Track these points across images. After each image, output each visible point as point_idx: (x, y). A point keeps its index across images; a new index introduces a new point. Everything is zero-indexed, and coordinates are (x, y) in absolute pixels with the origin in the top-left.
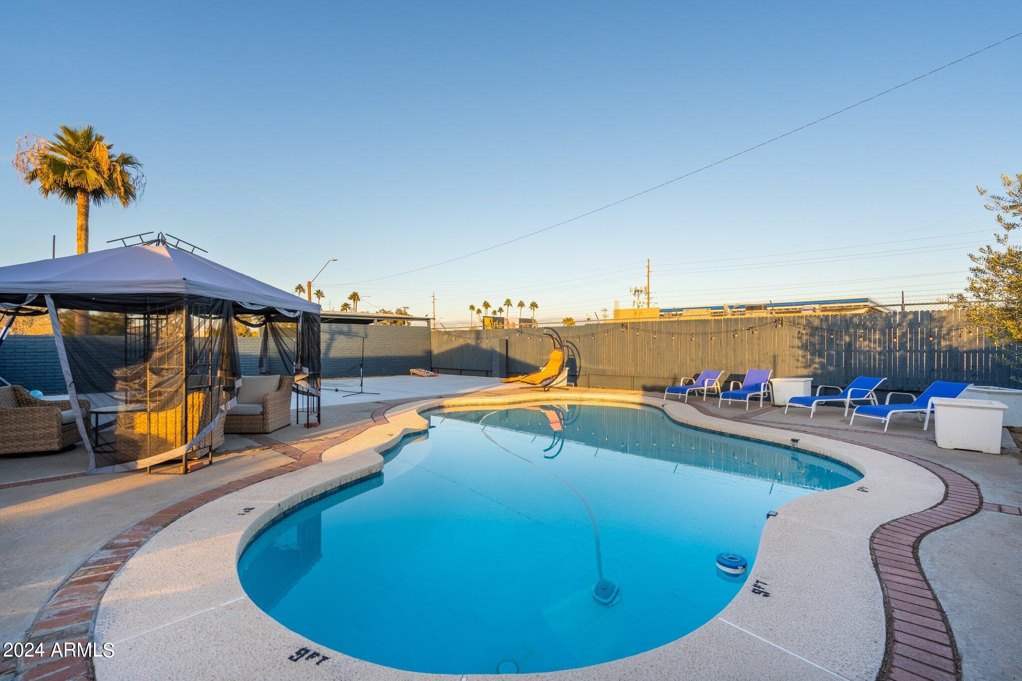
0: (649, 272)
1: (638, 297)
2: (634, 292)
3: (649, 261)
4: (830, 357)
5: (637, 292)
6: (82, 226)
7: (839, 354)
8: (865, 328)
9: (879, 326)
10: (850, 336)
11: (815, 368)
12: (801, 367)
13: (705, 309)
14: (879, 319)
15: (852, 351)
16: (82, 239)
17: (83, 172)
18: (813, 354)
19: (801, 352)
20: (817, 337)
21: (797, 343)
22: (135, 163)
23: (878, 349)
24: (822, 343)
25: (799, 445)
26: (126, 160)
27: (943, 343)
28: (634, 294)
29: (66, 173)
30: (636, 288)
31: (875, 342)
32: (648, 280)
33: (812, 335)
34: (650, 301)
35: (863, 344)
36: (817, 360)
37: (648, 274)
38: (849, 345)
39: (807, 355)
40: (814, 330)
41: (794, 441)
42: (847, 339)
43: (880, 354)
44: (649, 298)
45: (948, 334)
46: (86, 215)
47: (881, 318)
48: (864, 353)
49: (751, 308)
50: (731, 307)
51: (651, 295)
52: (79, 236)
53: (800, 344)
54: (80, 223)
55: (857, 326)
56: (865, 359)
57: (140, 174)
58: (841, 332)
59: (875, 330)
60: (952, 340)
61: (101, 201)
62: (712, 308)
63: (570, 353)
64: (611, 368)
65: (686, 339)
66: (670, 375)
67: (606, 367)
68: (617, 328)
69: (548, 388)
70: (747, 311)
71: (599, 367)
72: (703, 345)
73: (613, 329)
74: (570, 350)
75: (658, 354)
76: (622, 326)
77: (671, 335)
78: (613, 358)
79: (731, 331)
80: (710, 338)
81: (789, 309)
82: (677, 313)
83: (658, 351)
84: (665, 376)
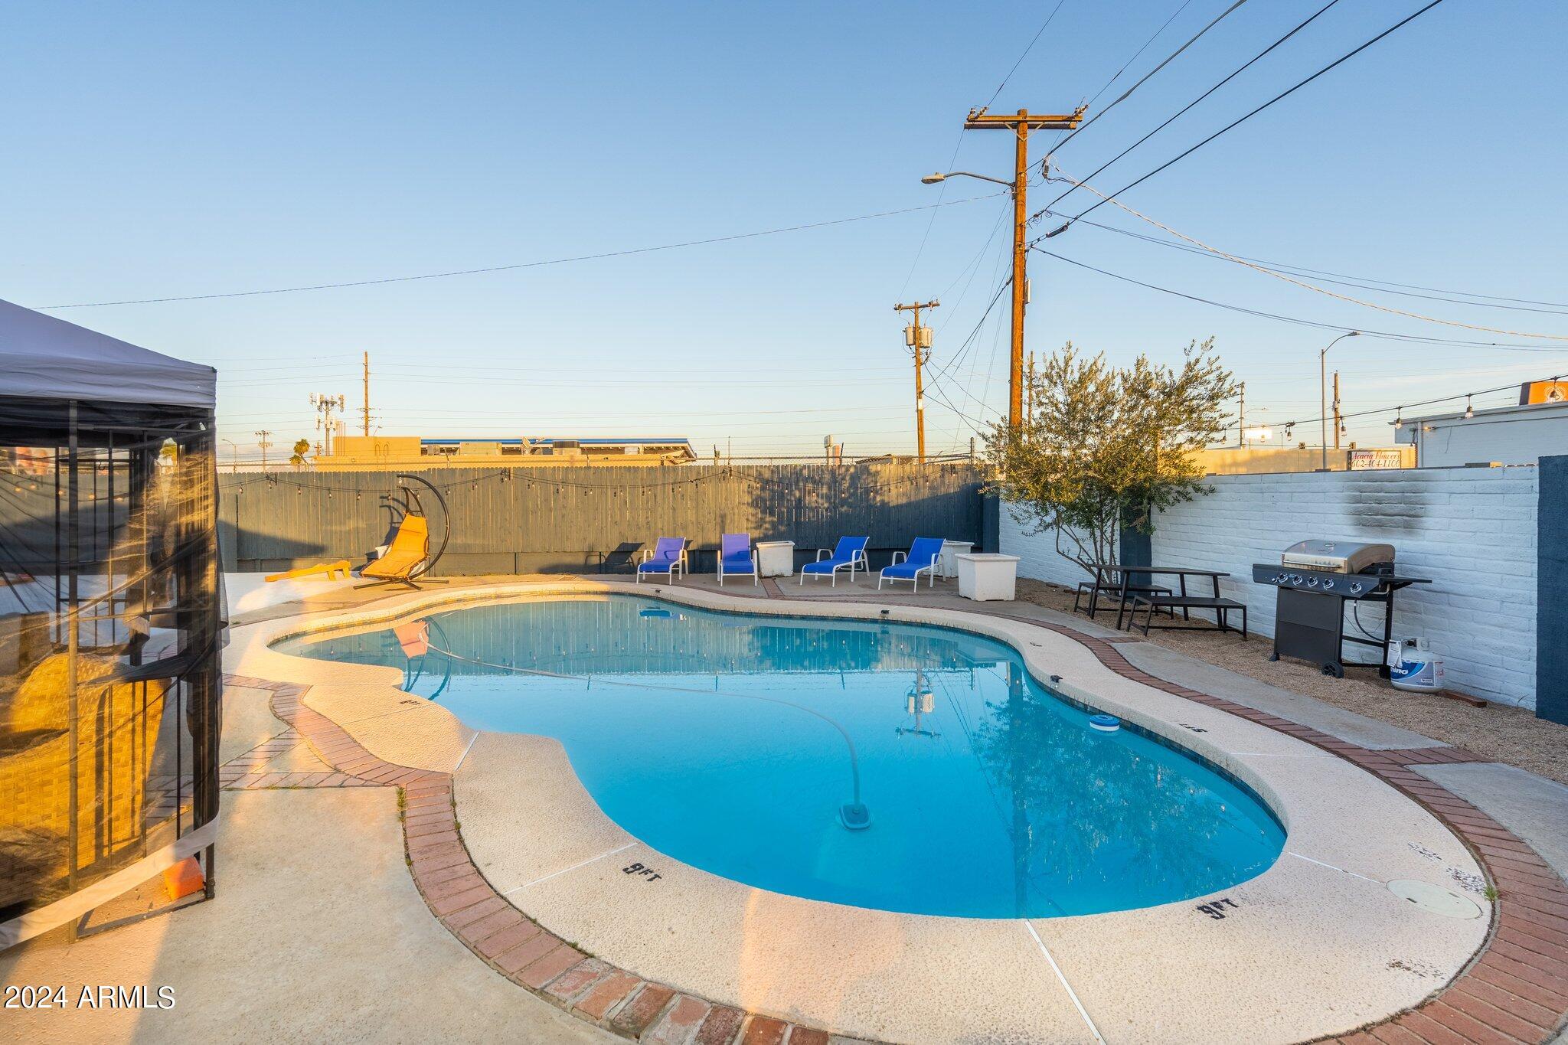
0: (367, 373)
1: (327, 413)
2: (319, 404)
3: (366, 356)
4: (781, 514)
5: (324, 406)
7: (789, 511)
8: (814, 482)
9: (826, 480)
10: (800, 490)
11: (766, 529)
12: (751, 528)
13: (495, 443)
14: (826, 472)
15: (801, 508)
18: (763, 512)
19: (751, 510)
20: (767, 492)
21: (747, 499)
23: (826, 505)
24: (772, 499)
25: (890, 617)
27: (878, 498)
28: (319, 409)
30: (321, 396)
31: (822, 498)
32: (366, 388)
33: (763, 489)
34: (370, 423)
35: (812, 500)
36: (768, 519)
37: (366, 377)
38: (799, 500)
39: (757, 513)
40: (766, 483)
41: (885, 612)
42: (797, 494)
43: (827, 510)
44: (367, 417)
45: (881, 489)
47: (828, 471)
48: (812, 509)
49: (562, 444)
50: (533, 441)
51: (370, 414)
53: (750, 501)
55: (806, 480)
56: (814, 517)
58: (791, 485)
59: (822, 485)
60: (884, 495)
62: (504, 442)
63: (396, 518)
64: (479, 541)
65: (606, 494)
66: (582, 548)
67: (470, 541)
68: (493, 476)
69: (409, 583)
70: (554, 449)
71: (457, 540)
72: (631, 503)
73: (483, 478)
74: (395, 513)
75: (563, 516)
76: (501, 474)
77: (584, 488)
78: (484, 525)
79: (669, 484)
80: (641, 492)
81: (609, 449)
82: (449, 447)
83: (564, 512)
84: (574, 549)
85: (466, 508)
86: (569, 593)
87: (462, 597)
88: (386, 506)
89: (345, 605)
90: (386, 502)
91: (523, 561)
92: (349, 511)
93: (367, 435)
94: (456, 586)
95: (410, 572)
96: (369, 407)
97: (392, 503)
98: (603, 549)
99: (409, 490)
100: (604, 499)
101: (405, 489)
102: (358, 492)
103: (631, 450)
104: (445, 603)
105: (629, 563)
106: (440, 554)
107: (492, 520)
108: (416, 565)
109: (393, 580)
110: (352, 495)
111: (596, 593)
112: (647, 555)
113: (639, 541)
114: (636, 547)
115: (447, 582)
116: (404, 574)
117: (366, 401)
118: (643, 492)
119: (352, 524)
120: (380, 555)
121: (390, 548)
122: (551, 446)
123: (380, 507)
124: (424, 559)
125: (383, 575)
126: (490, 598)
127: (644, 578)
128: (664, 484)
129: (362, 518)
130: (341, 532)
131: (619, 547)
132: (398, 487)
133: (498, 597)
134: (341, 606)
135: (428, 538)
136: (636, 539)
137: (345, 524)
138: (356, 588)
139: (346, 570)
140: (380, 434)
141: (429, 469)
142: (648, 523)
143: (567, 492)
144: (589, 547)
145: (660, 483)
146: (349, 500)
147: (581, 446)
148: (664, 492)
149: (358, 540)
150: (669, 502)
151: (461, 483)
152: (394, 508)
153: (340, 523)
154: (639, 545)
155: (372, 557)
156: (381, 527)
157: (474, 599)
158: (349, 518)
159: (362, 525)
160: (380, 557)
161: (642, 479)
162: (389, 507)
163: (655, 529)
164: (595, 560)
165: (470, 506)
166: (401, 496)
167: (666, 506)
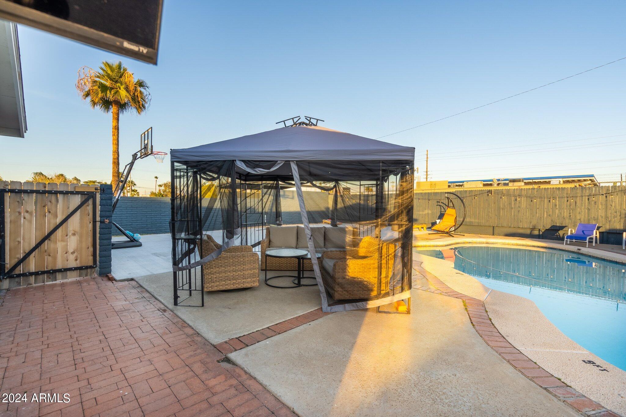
3: (427, 152)
6: (115, 126)
13: (480, 181)
16: (116, 135)
17: (117, 91)
22: (144, 86)
26: (141, 84)
29: (108, 92)
32: (427, 163)
34: (428, 177)
37: (427, 159)
46: (118, 119)
49: (514, 181)
50: (498, 180)
51: (428, 173)
52: (114, 133)
54: (114, 125)
57: (148, 93)
61: (124, 111)
62: (484, 181)
63: (442, 210)
64: (477, 221)
65: (544, 201)
66: (528, 226)
67: (473, 220)
68: (484, 193)
69: (449, 234)
70: (510, 183)
71: (467, 220)
72: (559, 205)
73: (479, 194)
74: (442, 208)
75: (519, 211)
76: (488, 192)
77: (531, 198)
78: (479, 214)
79: (585, 196)
80: (566, 201)
81: (540, 182)
82: (460, 184)
83: (519, 209)
84: (525, 226)
85: (471, 207)
86: (523, 245)
87: (471, 242)
88: (439, 205)
89: (427, 239)
90: (439, 204)
91: (496, 230)
92: (425, 206)
93: (427, 181)
94: (467, 237)
95: (449, 230)
96: (428, 171)
97: (441, 204)
98: (541, 228)
99: (449, 198)
100: (542, 204)
101: (448, 198)
102: (429, 200)
103: (554, 182)
104: (464, 243)
105: (557, 235)
106: (461, 224)
107: (483, 211)
108: (452, 227)
109: (443, 232)
110: (427, 201)
111: (539, 247)
112: (571, 231)
113: (564, 225)
114: (562, 228)
115: (464, 235)
116: (447, 230)
117: (427, 168)
118: (568, 200)
119: (426, 212)
120: (438, 223)
121: (441, 221)
122: (508, 182)
123: (437, 205)
124: (455, 226)
125: (439, 230)
126: (483, 243)
127: (568, 243)
128: (582, 196)
129: (430, 209)
130: (422, 214)
131: (551, 227)
132: (446, 197)
133: (487, 243)
134: (425, 239)
135: (456, 218)
136: (562, 224)
137: (424, 211)
138: (429, 234)
139: (425, 228)
140: (432, 180)
141: (456, 191)
142: (570, 216)
143: (521, 200)
144: (533, 226)
145: (579, 195)
146: (425, 203)
147: (524, 181)
148: (582, 200)
149: (428, 217)
150: (585, 206)
151: (469, 196)
152: (442, 206)
153: (422, 211)
154: (564, 227)
155: (434, 224)
156: (437, 213)
157: (476, 243)
158: (425, 209)
159: (430, 212)
160: (437, 224)
161: (567, 194)
162: (440, 205)
163: (575, 219)
164: (536, 232)
165: (473, 206)
166: (446, 202)
167: (583, 207)
